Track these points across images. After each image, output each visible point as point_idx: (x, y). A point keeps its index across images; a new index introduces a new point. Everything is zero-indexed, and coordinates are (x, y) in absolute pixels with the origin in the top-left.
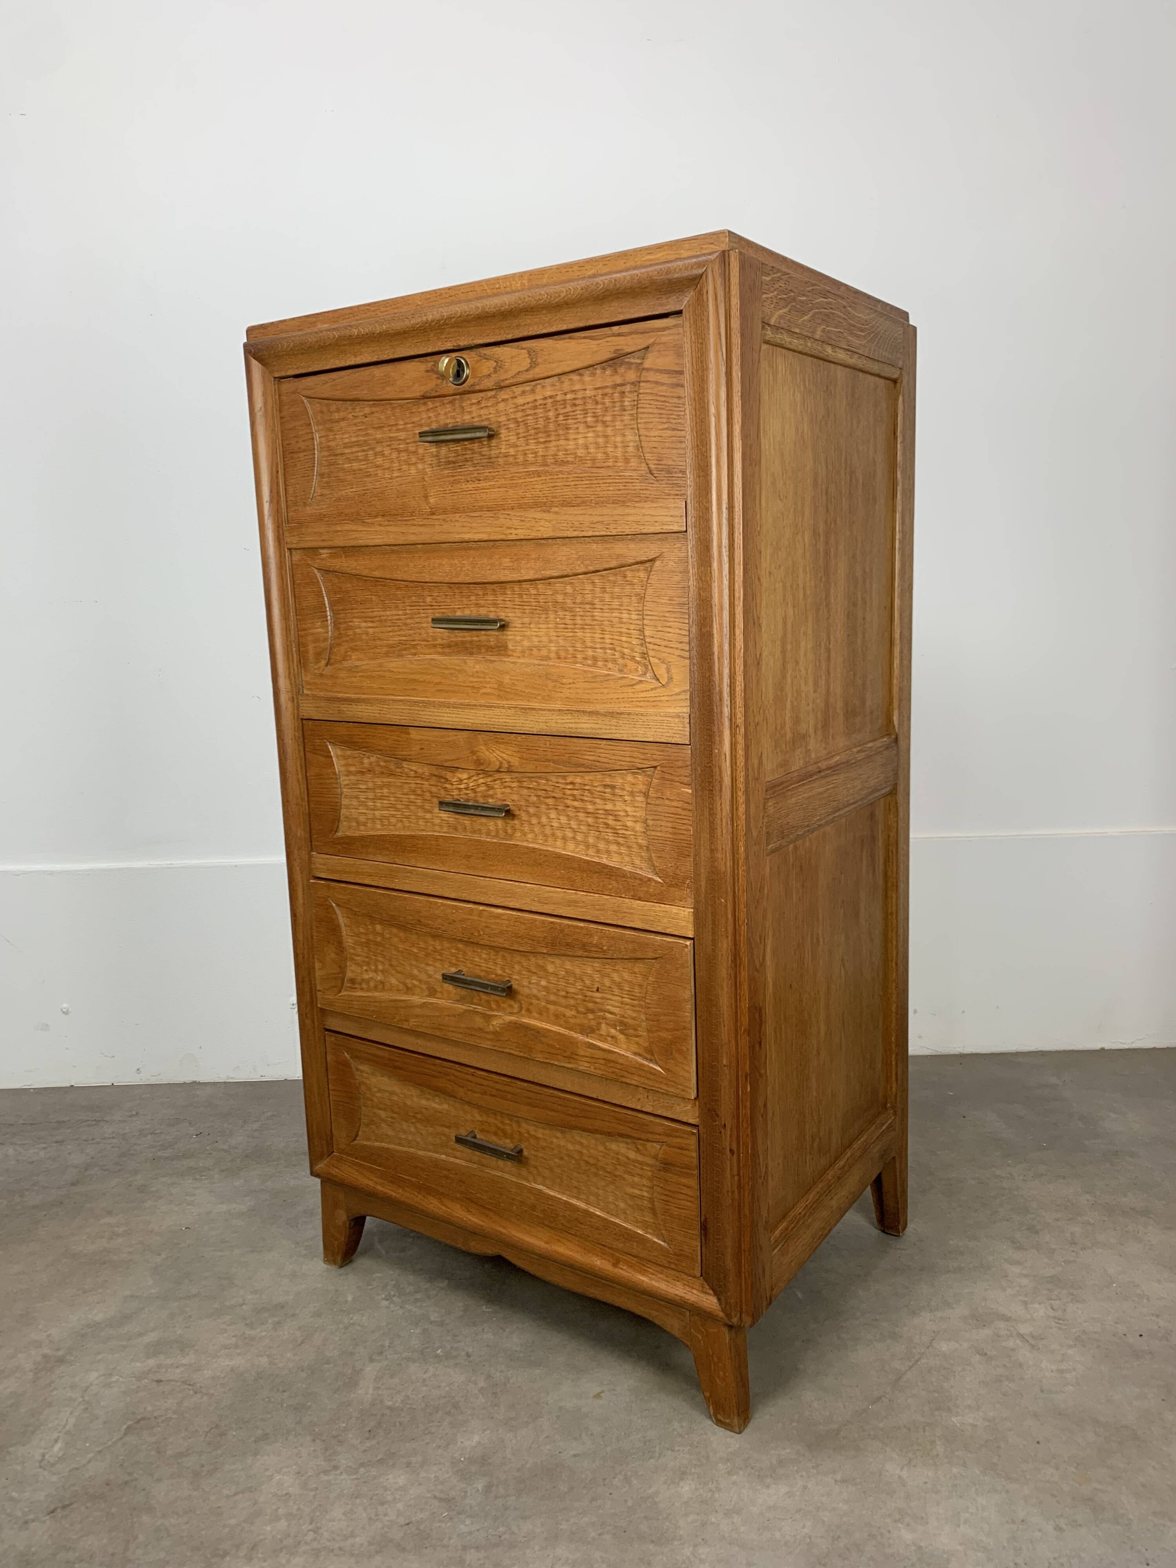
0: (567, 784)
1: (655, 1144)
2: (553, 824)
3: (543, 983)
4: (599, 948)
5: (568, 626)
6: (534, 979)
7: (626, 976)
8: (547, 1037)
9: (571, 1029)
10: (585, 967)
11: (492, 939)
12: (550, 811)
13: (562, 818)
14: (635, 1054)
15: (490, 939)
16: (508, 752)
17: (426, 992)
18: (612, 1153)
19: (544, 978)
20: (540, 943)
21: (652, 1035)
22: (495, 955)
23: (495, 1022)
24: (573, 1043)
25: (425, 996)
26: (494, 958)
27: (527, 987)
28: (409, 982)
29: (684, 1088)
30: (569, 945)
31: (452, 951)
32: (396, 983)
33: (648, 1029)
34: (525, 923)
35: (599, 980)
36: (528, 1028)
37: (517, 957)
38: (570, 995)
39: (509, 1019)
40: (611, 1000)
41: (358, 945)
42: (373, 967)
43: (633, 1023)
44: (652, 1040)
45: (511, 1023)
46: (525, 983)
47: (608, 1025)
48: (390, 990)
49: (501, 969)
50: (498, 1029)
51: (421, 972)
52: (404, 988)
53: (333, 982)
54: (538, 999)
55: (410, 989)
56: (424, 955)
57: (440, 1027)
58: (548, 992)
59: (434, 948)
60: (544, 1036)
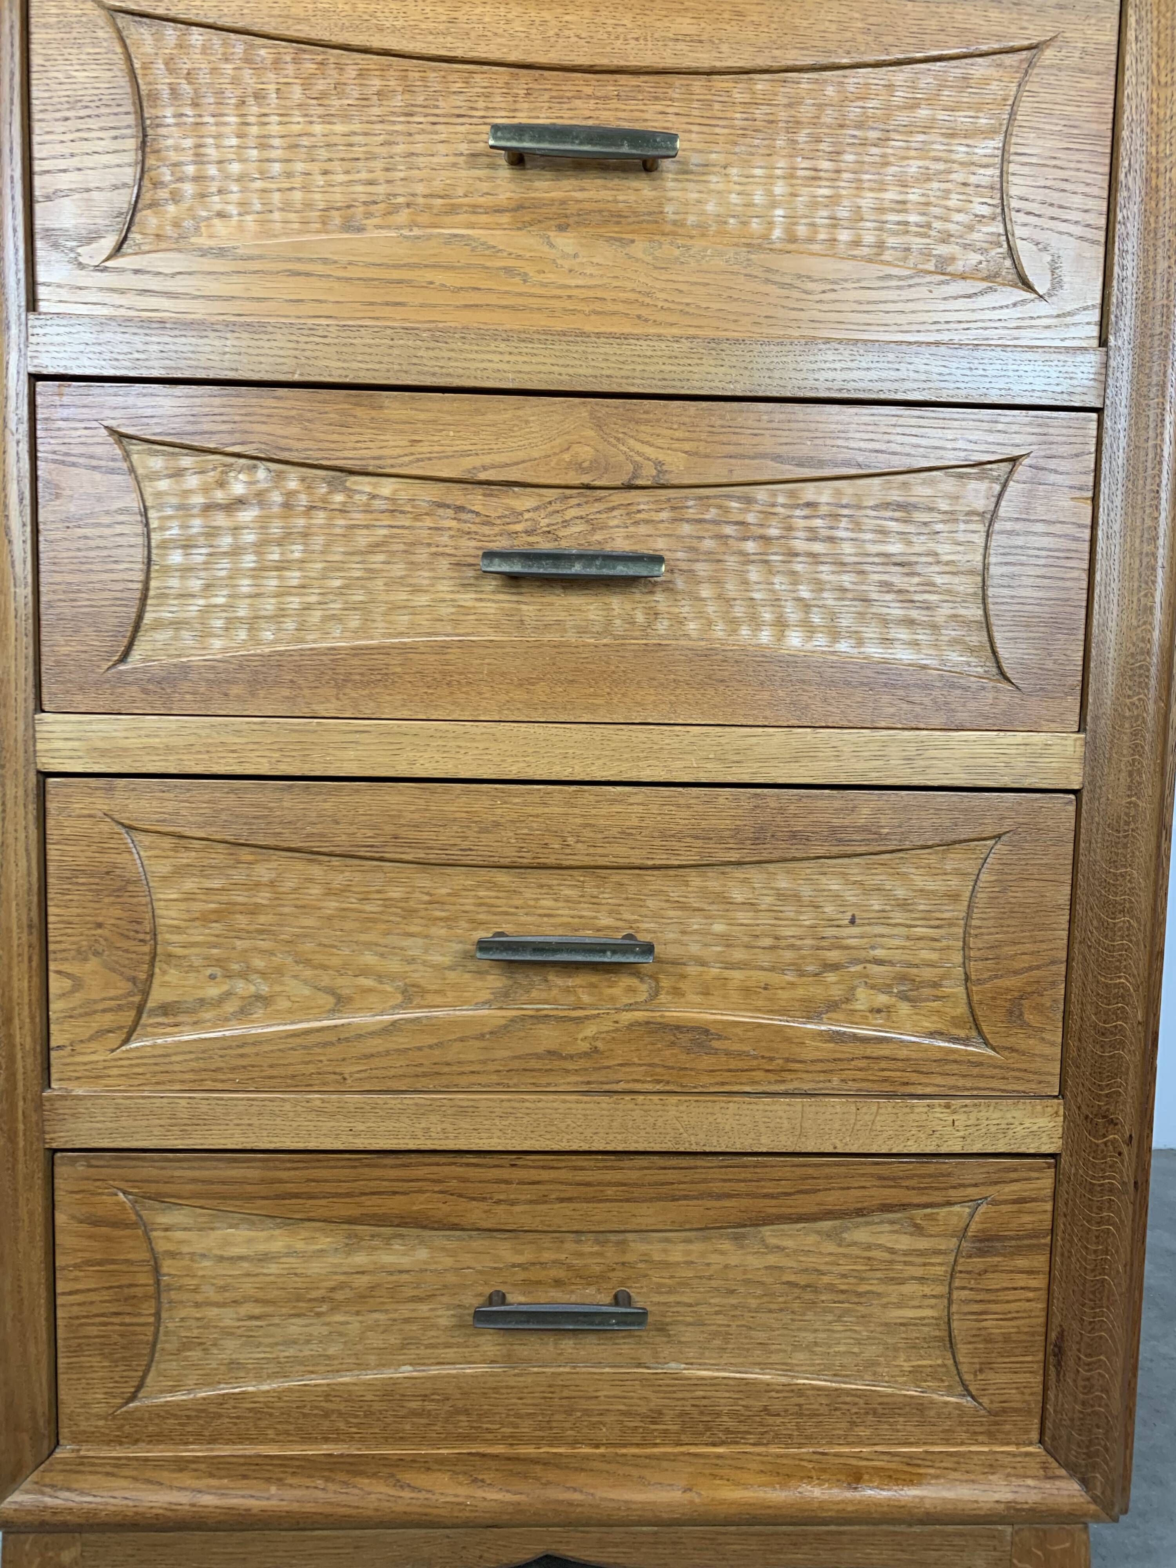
0: (797, 506)
1: (957, 1208)
2: (756, 595)
3: (719, 927)
4: (870, 832)
5: (822, 174)
6: (696, 923)
7: (920, 882)
8: (727, 1038)
9: (783, 1012)
10: (824, 880)
12: (750, 568)
13: (777, 579)
14: (932, 1034)
16: (660, 442)
17: (399, 998)
18: (854, 1251)
19: (722, 917)
20: (721, 840)
21: (979, 988)
22: (598, 887)
23: (590, 1030)
24: (788, 1040)
25: (393, 1008)
26: (595, 891)
27: (675, 942)
28: (345, 984)
29: (1042, 1078)
30: (794, 835)
31: (481, 894)
32: (307, 992)
33: (967, 978)
34: (689, 806)
35: (853, 899)
36: (678, 1028)
37: (656, 882)
38: (783, 943)
39: (627, 1017)
40: (883, 936)
41: (194, 920)
42: (235, 967)
43: (928, 973)
44: (975, 998)
45: (631, 1025)
46: (671, 936)
47: (873, 987)
48: (290, 1011)
49: (610, 913)
50: (599, 1044)
51: (382, 955)
52: (331, 1000)
53: (108, 1020)
54: (703, 963)
55: (350, 999)
56: (396, 914)
57: (436, 1069)
58: (728, 946)
59: (428, 894)
60: (720, 1038)
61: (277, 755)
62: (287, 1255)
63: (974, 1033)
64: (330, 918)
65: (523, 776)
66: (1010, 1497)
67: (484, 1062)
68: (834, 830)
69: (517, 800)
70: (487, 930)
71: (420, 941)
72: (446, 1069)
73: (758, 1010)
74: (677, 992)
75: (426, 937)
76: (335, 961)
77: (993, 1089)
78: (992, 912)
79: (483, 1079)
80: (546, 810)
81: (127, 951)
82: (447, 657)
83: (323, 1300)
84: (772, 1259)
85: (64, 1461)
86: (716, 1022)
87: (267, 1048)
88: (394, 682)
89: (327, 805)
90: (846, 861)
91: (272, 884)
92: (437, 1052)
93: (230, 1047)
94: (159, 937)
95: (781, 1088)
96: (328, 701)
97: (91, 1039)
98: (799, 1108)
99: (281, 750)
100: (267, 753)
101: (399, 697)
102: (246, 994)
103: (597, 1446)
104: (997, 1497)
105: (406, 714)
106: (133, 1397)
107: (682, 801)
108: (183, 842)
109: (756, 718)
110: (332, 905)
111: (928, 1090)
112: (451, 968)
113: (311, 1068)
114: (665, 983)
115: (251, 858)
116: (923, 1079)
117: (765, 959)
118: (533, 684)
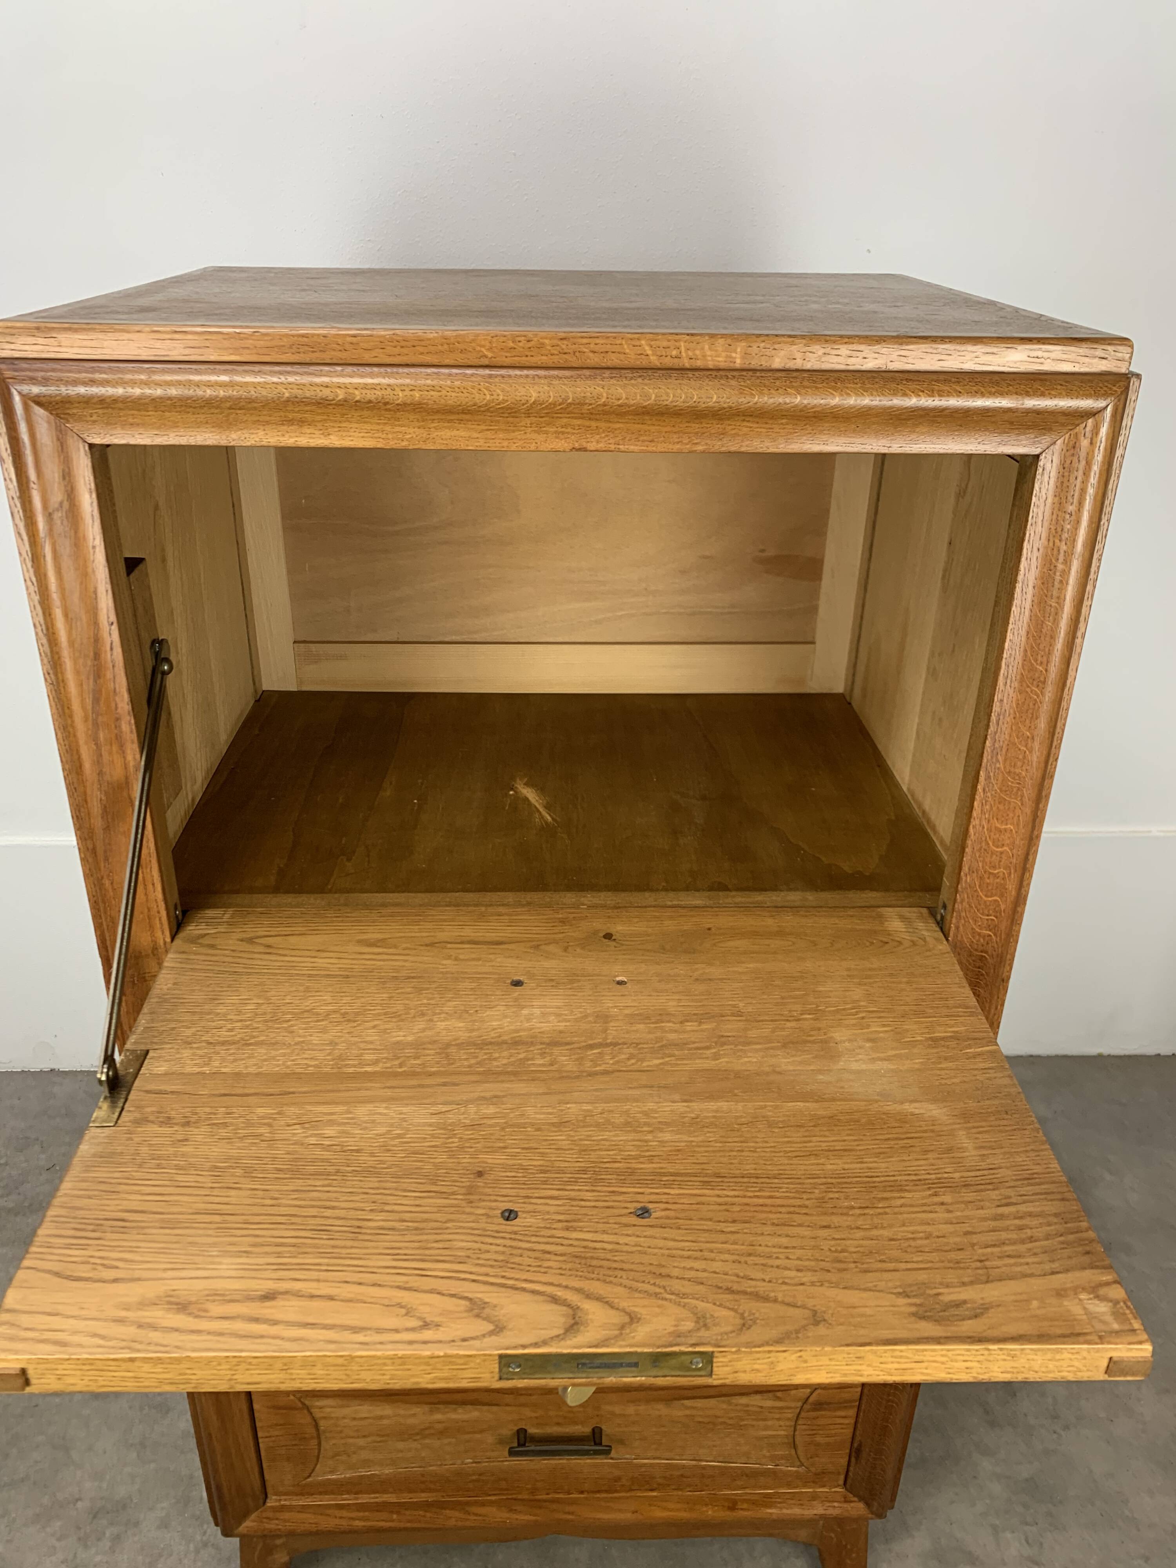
18: (739, 1408)
62: (395, 1416)
66: (823, 1512)
83: (417, 1434)
84: (688, 1412)
85: (272, 1507)
103: (582, 1492)
104: (815, 1512)
106: (309, 1476)
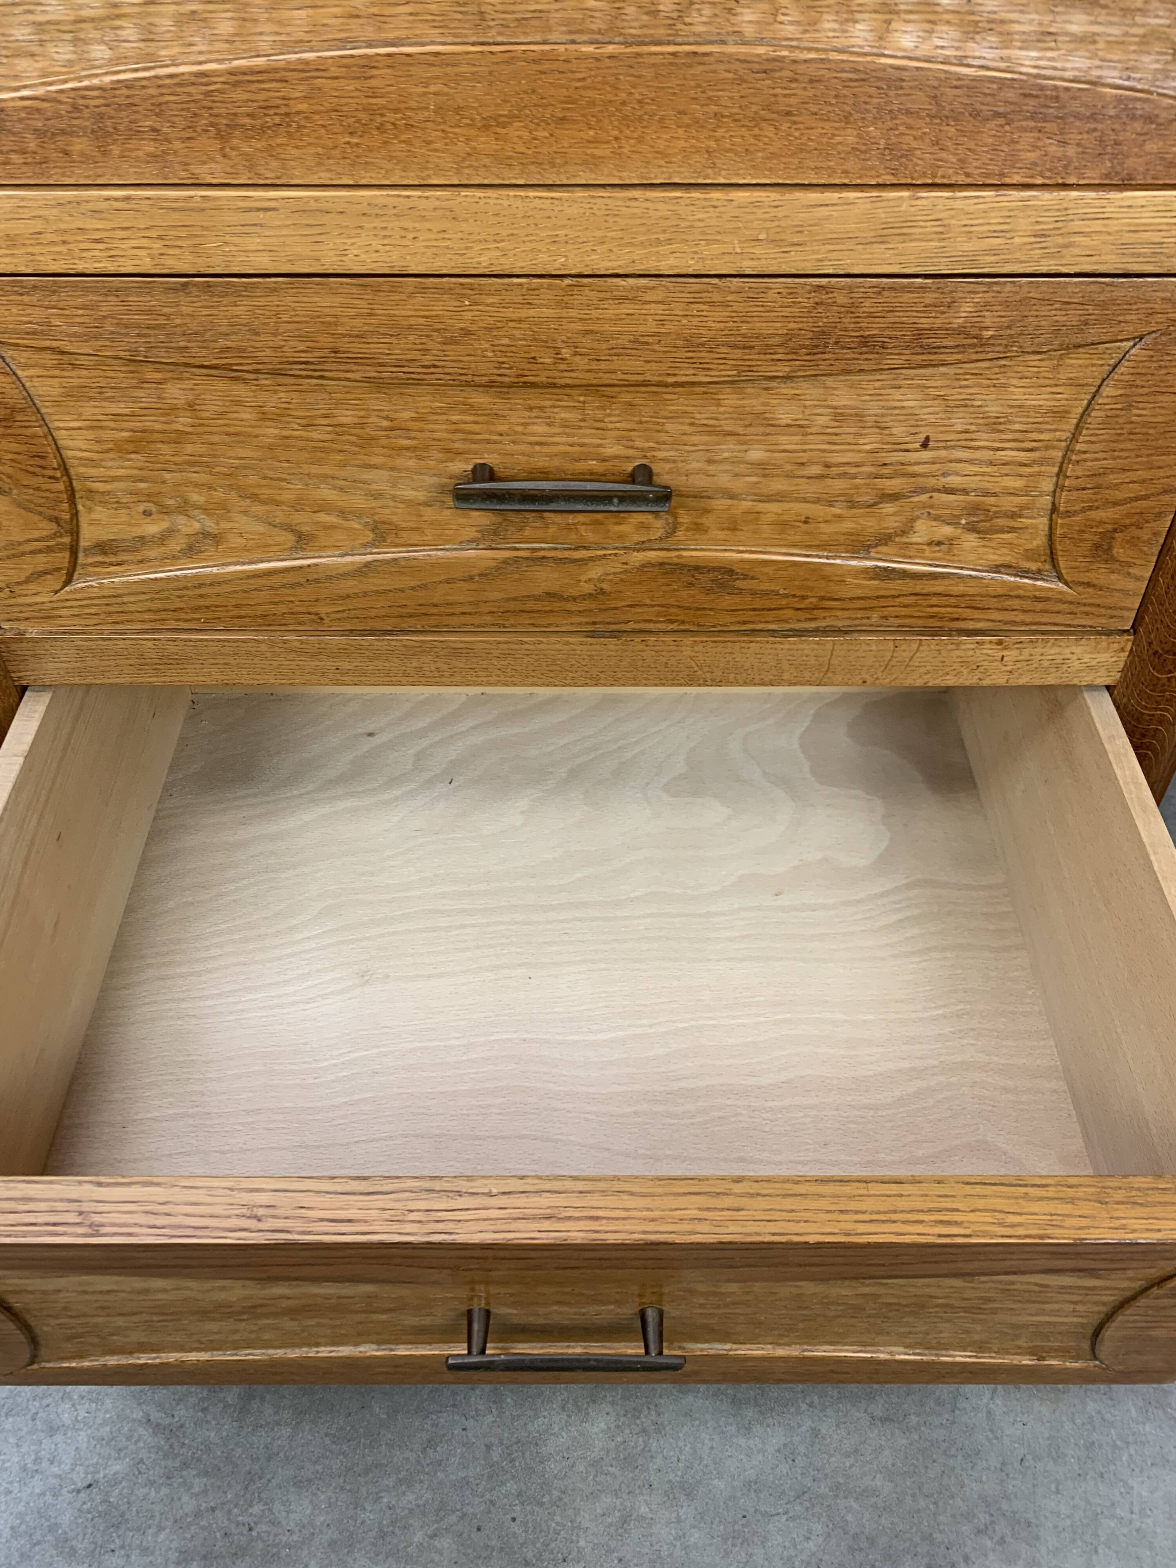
3: (756, 454)
6: (727, 449)
7: (1020, 395)
8: (753, 578)
10: (896, 394)
11: (603, 366)
14: (997, 568)
15: (594, 366)
17: (371, 536)
19: (759, 442)
20: (767, 350)
21: (1066, 521)
22: (603, 408)
23: (595, 572)
24: (827, 578)
25: (364, 545)
26: (599, 414)
27: (699, 472)
28: (303, 520)
29: (1115, 613)
30: (865, 341)
31: (455, 418)
32: (261, 528)
33: (1054, 509)
34: (725, 305)
35: (932, 418)
36: (697, 568)
37: (678, 402)
38: (835, 471)
39: (638, 558)
40: (960, 461)
41: (108, 451)
42: (171, 502)
43: (1009, 503)
44: (1059, 531)
45: (644, 566)
46: (695, 465)
47: (936, 518)
48: (246, 549)
49: (619, 439)
50: (605, 586)
51: (341, 489)
52: (291, 538)
53: (41, 561)
54: (732, 496)
55: (312, 537)
56: (352, 443)
57: (423, 610)
58: (765, 476)
59: (387, 418)
60: (746, 577)
61: (158, 245)
63: (1048, 566)
64: (270, 448)
65: (497, 270)
67: (476, 603)
68: (920, 334)
69: (490, 300)
70: (467, 460)
71: (385, 474)
72: (434, 610)
73: (794, 545)
74: (698, 528)
75: (392, 469)
76: (286, 496)
77: (1055, 624)
78: (1105, 434)
79: (477, 620)
80: (532, 312)
81: (38, 489)
82: (373, 83)
86: (742, 561)
87: (226, 588)
88: (299, 127)
89: (239, 310)
90: (930, 371)
91: (191, 406)
92: (420, 594)
93: (186, 588)
94: (72, 472)
95: (813, 625)
96: (212, 160)
97: (27, 581)
98: (829, 647)
99: (160, 238)
100: (144, 242)
101: (312, 150)
102: (190, 531)
105: (324, 177)
107: (716, 297)
108: (66, 357)
109: (832, 172)
110: (271, 431)
111: (980, 625)
112: (426, 504)
113: (282, 609)
114: (685, 518)
115: (158, 376)
116: (977, 614)
117: (811, 489)
118: (504, 125)
